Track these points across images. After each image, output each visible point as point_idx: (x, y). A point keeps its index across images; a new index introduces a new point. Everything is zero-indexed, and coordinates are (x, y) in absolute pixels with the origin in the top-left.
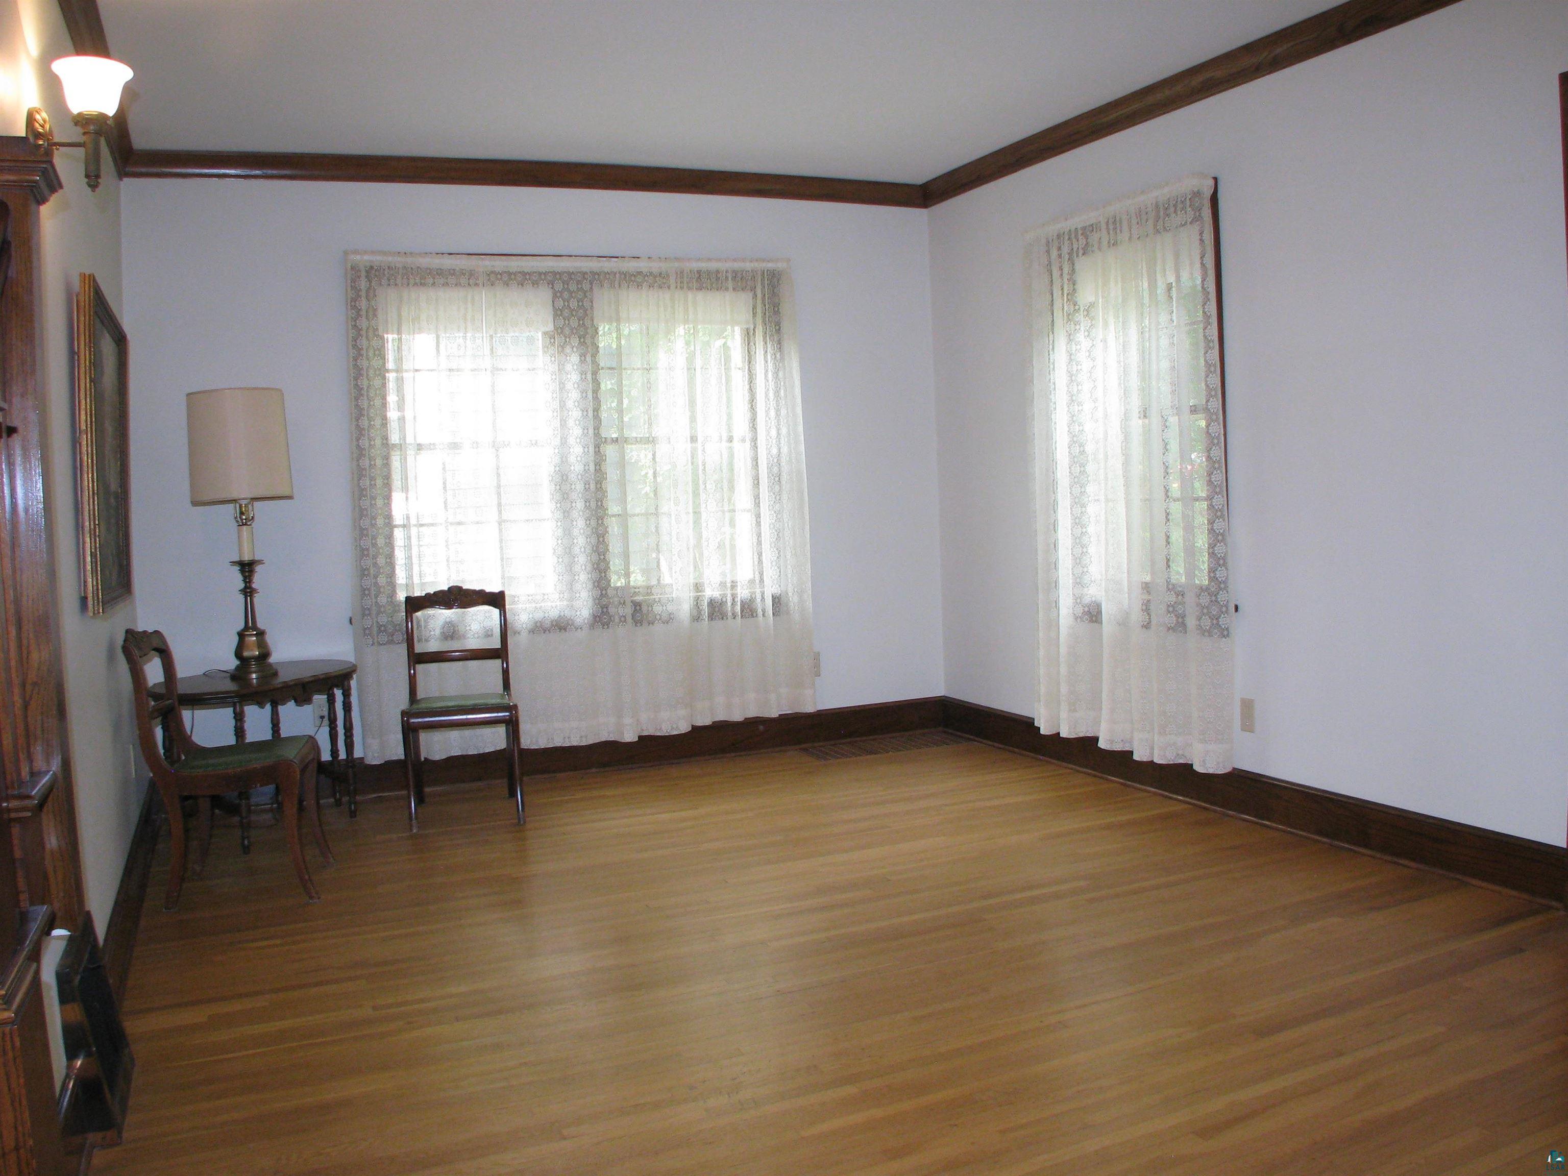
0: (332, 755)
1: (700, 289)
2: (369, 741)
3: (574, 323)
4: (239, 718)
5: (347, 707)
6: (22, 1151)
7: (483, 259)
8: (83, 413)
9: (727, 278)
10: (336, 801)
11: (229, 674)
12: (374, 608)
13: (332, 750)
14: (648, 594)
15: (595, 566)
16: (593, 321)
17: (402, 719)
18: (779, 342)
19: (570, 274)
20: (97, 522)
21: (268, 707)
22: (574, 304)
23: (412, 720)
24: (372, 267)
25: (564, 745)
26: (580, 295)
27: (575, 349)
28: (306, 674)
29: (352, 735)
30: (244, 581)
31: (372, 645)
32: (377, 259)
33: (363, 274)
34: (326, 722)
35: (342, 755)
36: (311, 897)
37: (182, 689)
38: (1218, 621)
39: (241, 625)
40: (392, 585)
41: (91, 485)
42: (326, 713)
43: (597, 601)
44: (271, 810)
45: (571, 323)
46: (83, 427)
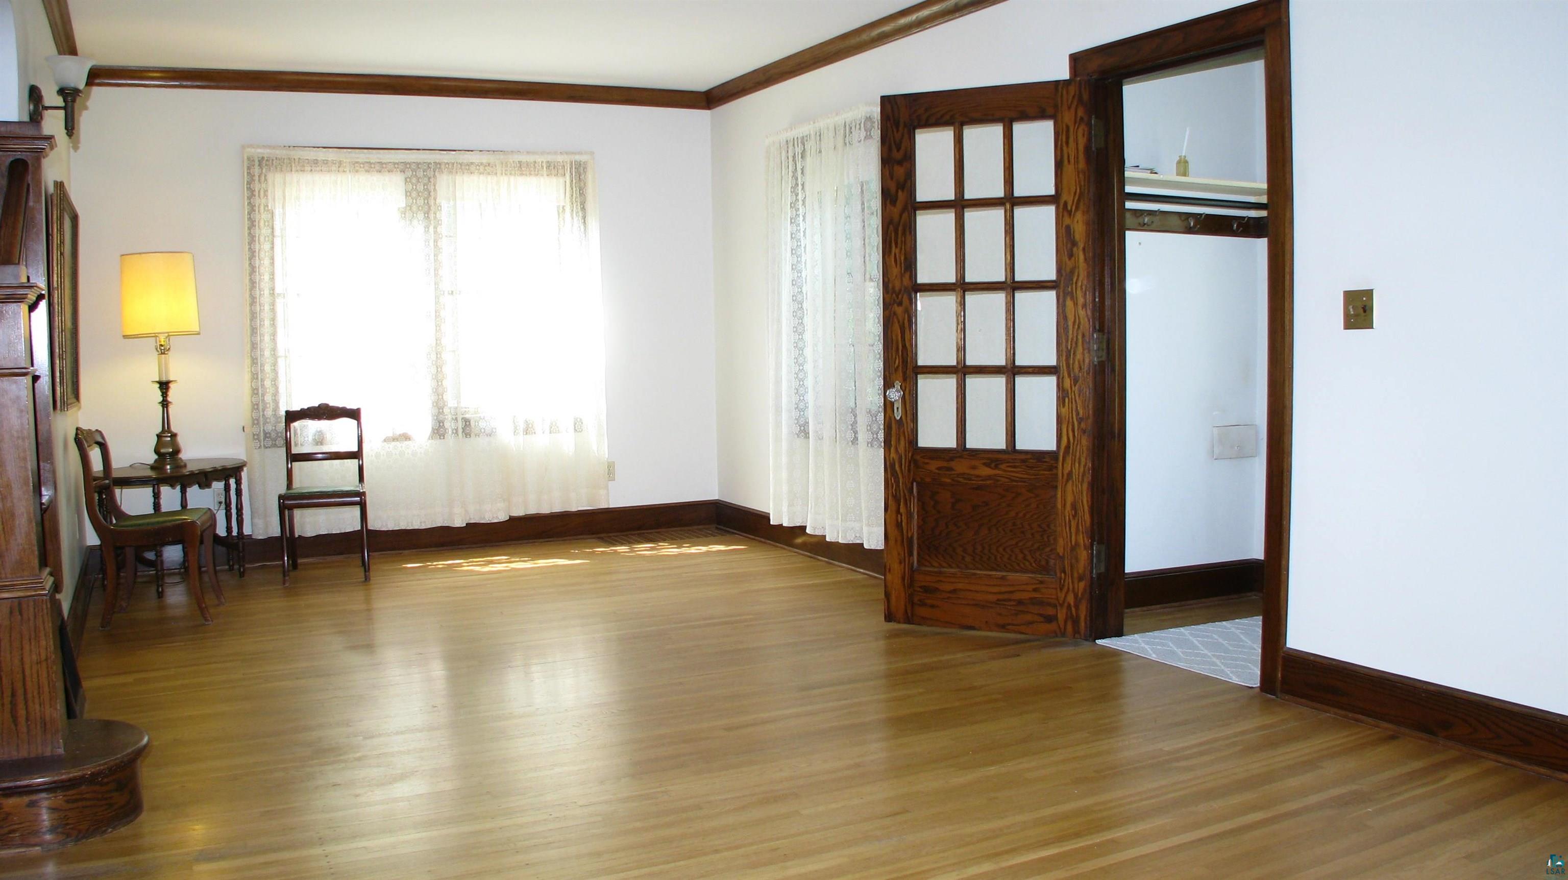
0: (227, 531)
1: (522, 174)
2: (256, 521)
3: (421, 202)
4: (157, 496)
5: (239, 493)
6: (49, 661)
7: (350, 153)
8: (55, 276)
9: (542, 167)
10: (230, 566)
11: (149, 467)
12: (261, 419)
13: (227, 528)
14: (475, 413)
15: (434, 390)
16: (435, 200)
17: (279, 501)
18: (584, 218)
19: (418, 164)
20: (64, 350)
21: (178, 488)
22: (421, 187)
23: (286, 502)
24: (263, 158)
25: (408, 528)
26: (426, 180)
27: (421, 222)
28: (207, 467)
29: (242, 514)
30: (162, 395)
31: (259, 448)
32: (266, 152)
33: (257, 163)
34: (223, 506)
35: (235, 533)
36: (206, 620)
37: (115, 475)
38: (877, 436)
39: (160, 429)
40: (276, 403)
41: (60, 325)
42: (223, 500)
43: (435, 418)
44: (179, 574)
45: (418, 202)
46: (55, 285)
